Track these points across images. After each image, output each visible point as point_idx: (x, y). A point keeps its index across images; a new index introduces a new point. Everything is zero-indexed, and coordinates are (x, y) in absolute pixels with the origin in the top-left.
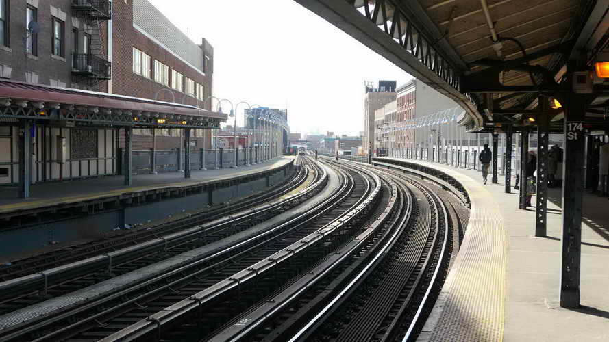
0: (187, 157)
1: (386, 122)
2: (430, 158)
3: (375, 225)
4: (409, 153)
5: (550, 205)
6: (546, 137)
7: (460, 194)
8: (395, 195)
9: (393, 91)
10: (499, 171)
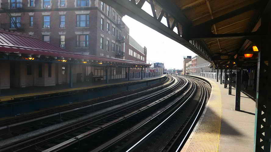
0: (142, 74)
1: (189, 66)
2: (200, 75)
3: (187, 91)
4: (195, 74)
5: (232, 87)
6: (232, 70)
7: (209, 84)
8: (192, 84)
9: (191, 58)
10: (219, 79)
